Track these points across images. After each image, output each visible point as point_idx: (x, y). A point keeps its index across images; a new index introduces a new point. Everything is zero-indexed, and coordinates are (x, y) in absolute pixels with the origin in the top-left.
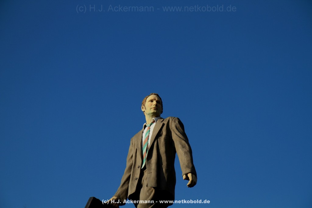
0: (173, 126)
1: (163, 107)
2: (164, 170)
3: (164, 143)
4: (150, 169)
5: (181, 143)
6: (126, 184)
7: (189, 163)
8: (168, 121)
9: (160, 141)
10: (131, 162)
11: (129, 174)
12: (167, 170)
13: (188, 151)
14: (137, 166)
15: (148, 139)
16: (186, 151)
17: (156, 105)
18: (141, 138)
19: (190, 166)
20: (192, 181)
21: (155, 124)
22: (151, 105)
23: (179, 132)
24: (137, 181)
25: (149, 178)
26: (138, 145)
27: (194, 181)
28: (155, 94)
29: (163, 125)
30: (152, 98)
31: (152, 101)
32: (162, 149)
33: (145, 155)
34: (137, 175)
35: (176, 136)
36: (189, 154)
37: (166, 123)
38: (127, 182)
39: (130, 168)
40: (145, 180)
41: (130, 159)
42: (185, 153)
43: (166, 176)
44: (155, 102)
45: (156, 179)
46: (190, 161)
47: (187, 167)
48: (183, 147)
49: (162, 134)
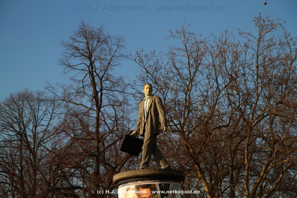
0: (157, 101)
2: (154, 124)
4: (148, 124)
5: (160, 110)
7: (164, 121)
8: (154, 98)
9: (152, 110)
11: (140, 121)
12: (155, 124)
14: (143, 121)
16: (163, 114)
17: (149, 91)
18: (143, 106)
21: (149, 99)
22: (147, 90)
23: (159, 104)
24: (143, 128)
25: (148, 128)
26: (142, 110)
29: (153, 101)
31: (147, 88)
32: (153, 114)
33: (146, 116)
34: (143, 126)
35: (158, 107)
36: (164, 116)
37: (154, 100)
42: (162, 115)
43: (155, 126)
44: (148, 89)
45: (150, 129)
46: (165, 119)
47: (164, 123)
48: (161, 112)
49: (152, 106)
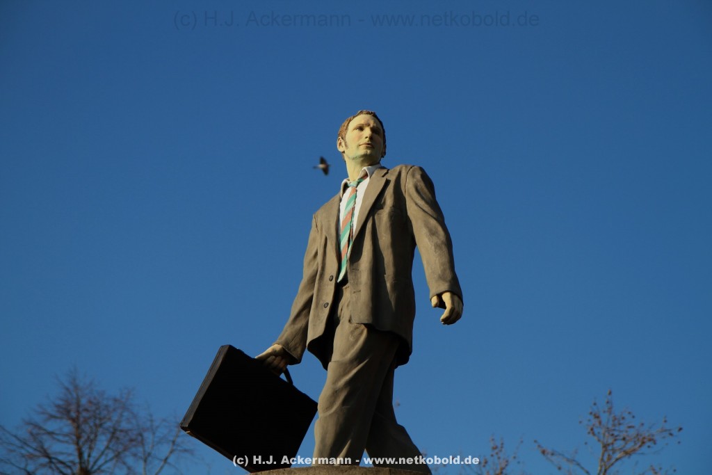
1: (387, 143)
2: (388, 285)
3: (388, 225)
4: (357, 283)
5: (427, 225)
6: (302, 317)
7: (445, 270)
8: (397, 173)
9: (380, 219)
10: (314, 267)
11: (310, 294)
12: (395, 286)
13: (442, 241)
14: (327, 277)
15: (352, 215)
16: (439, 242)
17: (371, 138)
18: (336, 212)
19: (449, 275)
20: (452, 311)
21: (367, 181)
22: (360, 138)
23: (423, 198)
24: (327, 311)
25: (356, 304)
26: (329, 228)
27: (457, 309)
28: (368, 113)
29: (387, 182)
30: (362, 122)
31: (361, 128)
32: (385, 239)
33: (346, 252)
34: (328, 298)
35: (416, 208)
36: (445, 249)
37: (392, 178)
38: (304, 312)
39: (312, 280)
40: (344, 309)
41: (311, 261)
42: (437, 246)
43: (392, 298)
44: (367, 132)
45: (371, 305)
46: (447, 266)
47: (442, 278)
48: (432, 233)
49: (384, 203)
